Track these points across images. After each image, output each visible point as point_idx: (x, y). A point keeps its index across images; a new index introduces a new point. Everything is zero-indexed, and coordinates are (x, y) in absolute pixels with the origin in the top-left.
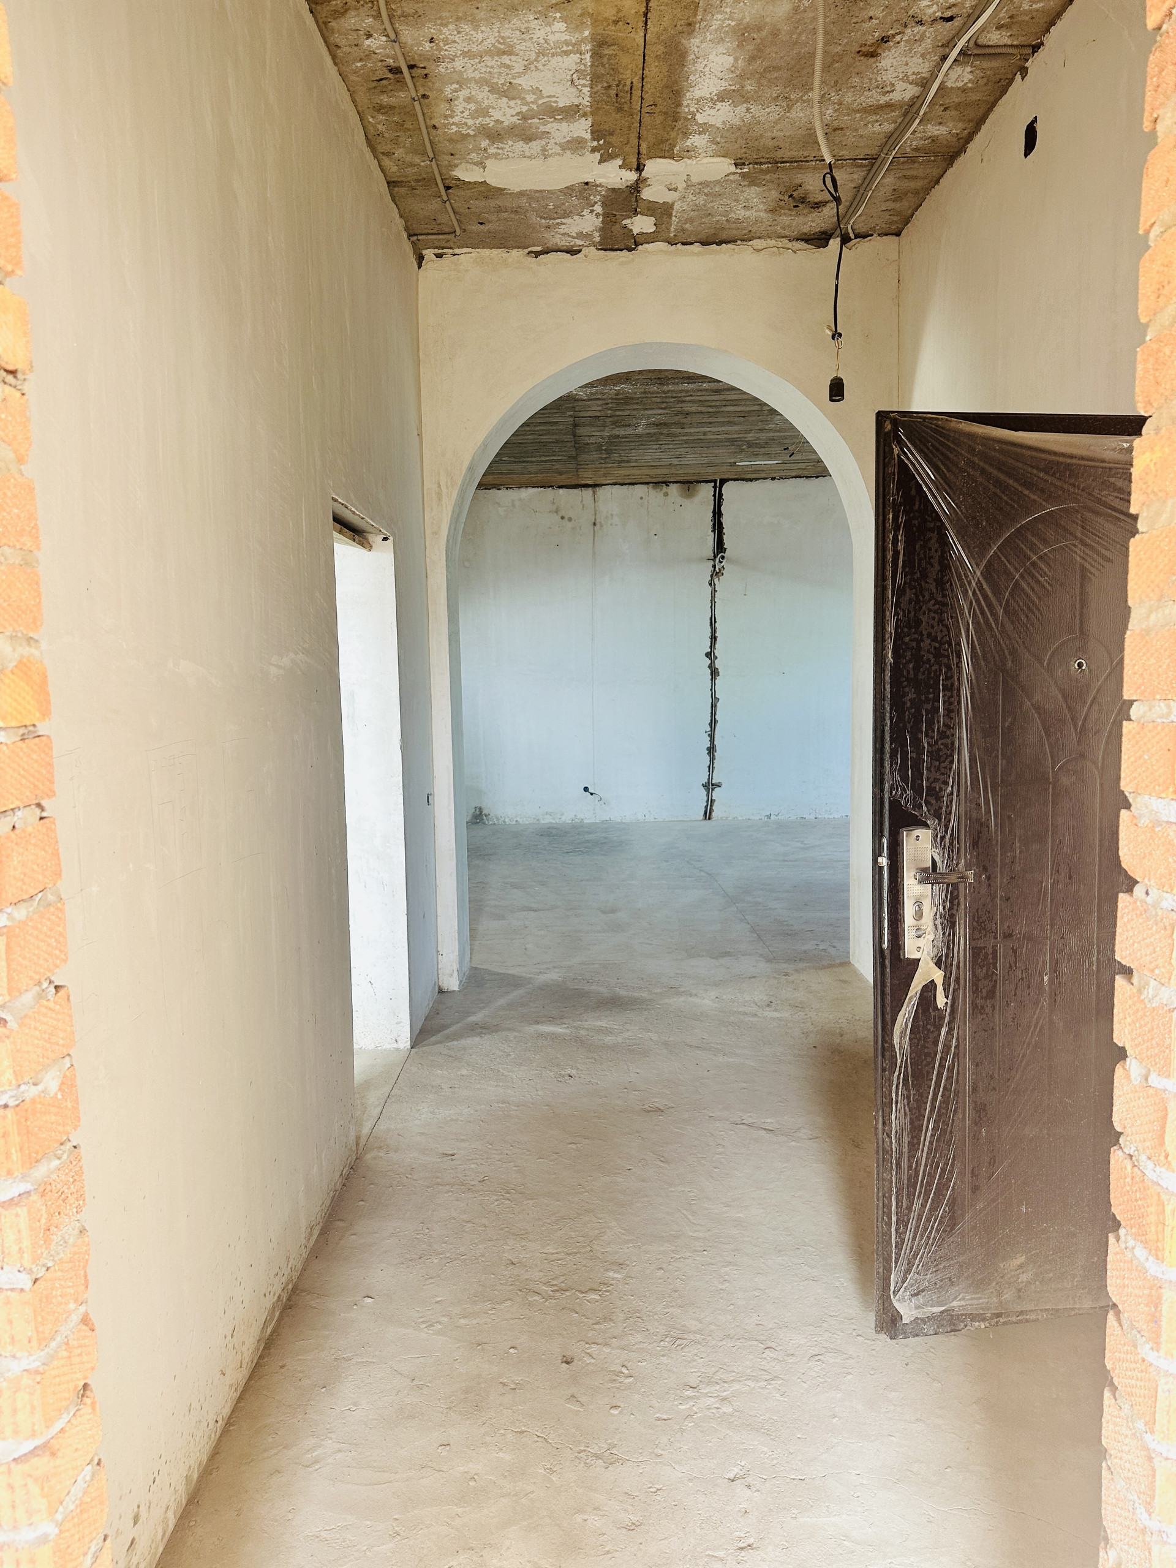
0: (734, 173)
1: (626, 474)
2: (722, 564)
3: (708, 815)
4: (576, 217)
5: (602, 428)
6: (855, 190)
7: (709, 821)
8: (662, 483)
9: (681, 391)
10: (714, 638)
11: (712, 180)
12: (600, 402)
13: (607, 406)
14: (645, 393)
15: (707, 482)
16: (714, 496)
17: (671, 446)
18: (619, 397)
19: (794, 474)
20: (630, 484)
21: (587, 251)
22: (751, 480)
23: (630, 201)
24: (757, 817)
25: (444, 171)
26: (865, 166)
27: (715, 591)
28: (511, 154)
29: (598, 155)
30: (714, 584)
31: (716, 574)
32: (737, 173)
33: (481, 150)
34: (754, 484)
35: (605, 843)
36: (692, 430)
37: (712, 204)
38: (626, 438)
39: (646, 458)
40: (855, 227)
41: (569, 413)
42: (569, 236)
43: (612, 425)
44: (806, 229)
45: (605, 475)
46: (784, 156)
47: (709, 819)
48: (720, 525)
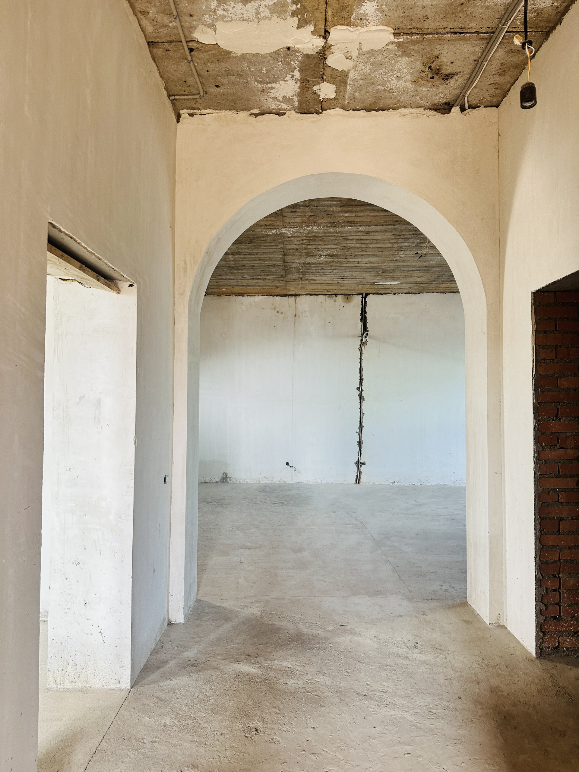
0: (392, 43)
1: (313, 288)
2: (367, 338)
3: (358, 481)
4: (282, 82)
5: (299, 257)
6: (475, 62)
7: (359, 485)
8: (333, 294)
9: (347, 232)
10: (361, 380)
11: (377, 49)
12: (298, 239)
13: (302, 242)
14: (325, 233)
15: (358, 294)
16: (362, 302)
17: (339, 271)
18: (309, 235)
19: (407, 291)
20: (315, 295)
21: (289, 114)
22: (382, 294)
23: (319, 68)
24: (386, 483)
25: (187, 33)
26: (486, 39)
27: (362, 354)
28: (234, 17)
29: (296, 20)
30: (362, 350)
31: (363, 344)
32: (395, 42)
33: (211, 11)
34: (384, 296)
35: (297, 497)
36: (351, 260)
37: (375, 74)
38: (314, 264)
39: (324, 278)
40: (470, 99)
41: (280, 246)
42: (277, 100)
43: (305, 255)
44: (436, 100)
45: (302, 289)
46: (429, 27)
47: (359, 483)
48: (365, 317)
